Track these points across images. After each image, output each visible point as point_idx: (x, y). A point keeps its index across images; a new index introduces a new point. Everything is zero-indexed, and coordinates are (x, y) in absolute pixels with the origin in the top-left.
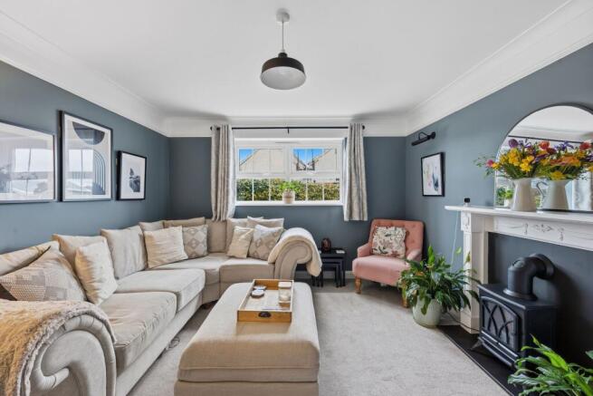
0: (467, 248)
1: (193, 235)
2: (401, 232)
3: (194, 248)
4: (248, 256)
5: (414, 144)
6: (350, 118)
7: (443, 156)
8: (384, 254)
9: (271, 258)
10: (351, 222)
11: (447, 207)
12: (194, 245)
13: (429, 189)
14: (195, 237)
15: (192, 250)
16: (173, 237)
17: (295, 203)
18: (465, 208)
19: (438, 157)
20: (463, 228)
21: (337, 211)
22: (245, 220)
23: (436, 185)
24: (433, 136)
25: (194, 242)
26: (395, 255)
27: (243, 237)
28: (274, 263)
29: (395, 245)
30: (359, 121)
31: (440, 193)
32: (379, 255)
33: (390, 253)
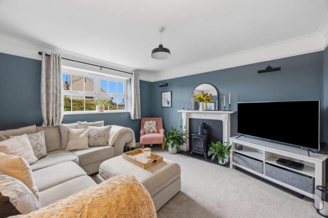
0: (184, 124)
1: (36, 140)
2: (154, 122)
3: (39, 151)
4: (90, 146)
5: (160, 86)
6: (133, 70)
7: (171, 92)
8: (149, 132)
9: (110, 143)
10: (136, 120)
11: (178, 111)
12: (39, 149)
13: (165, 104)
14: (38, 141)
15: (39, 153)
16: (24, 144)
17: (105, 111)
18: (183, 111)
19: (170, 93)
20: (183, 117)
21: (127, 115)
22: (76, 124)
23: (168, 103)
24: (167, 85)
25: (38, 146)
26: (154, 132)
27: (83, 135)
28: (113, 146)
29: (153, 128)
30: (137, 72)
31: (170, 106)
32: (147, 133)
33: (152, 131)
